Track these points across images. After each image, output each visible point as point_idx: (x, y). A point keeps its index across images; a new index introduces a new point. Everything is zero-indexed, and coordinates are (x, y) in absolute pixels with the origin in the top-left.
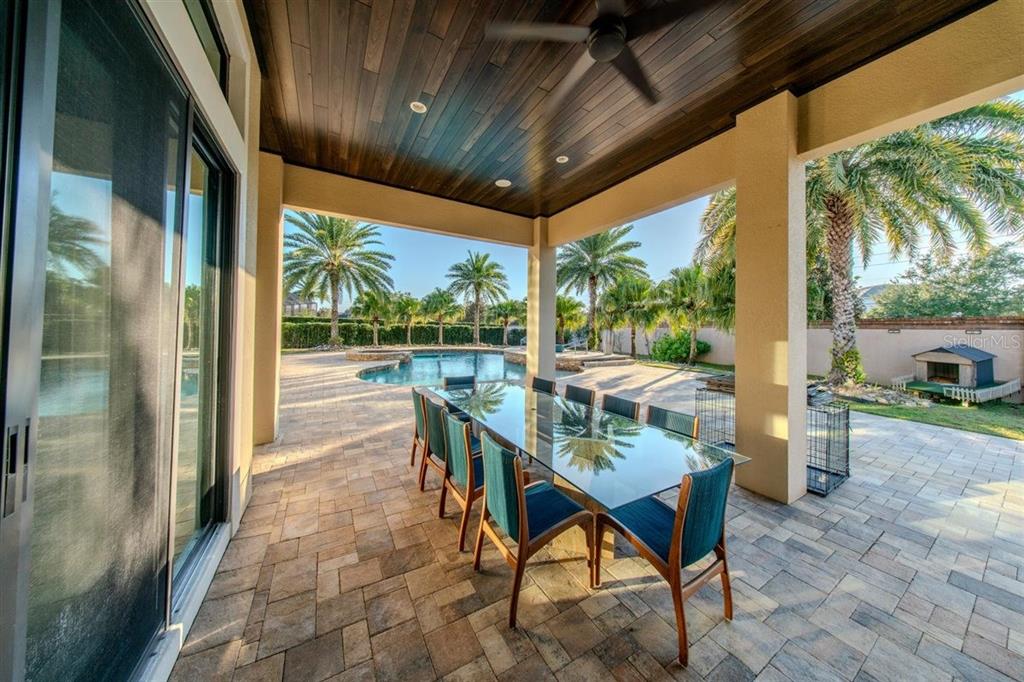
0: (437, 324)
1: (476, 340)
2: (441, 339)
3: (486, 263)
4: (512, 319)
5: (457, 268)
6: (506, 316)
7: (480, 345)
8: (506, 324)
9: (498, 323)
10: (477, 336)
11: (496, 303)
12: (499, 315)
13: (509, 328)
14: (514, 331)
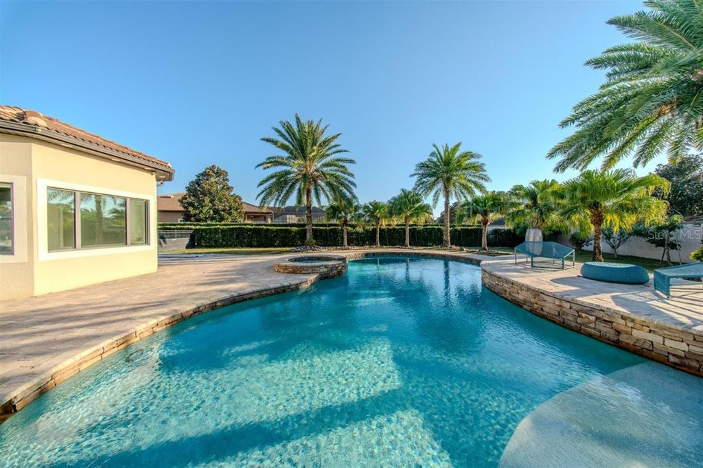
0: (405, 225)
1: (447, 241)
2: (407, 241)
3: (457, 154)
4: (492, 216)
5: (422, 166)
6: (485, 213)
7: (451, 249)
8: (485, 223)
9: (474, 222)
10: (447, 237)
11: (470, 199)
12: (475, 213)
13: (490, 228)
14: (496, 232)
